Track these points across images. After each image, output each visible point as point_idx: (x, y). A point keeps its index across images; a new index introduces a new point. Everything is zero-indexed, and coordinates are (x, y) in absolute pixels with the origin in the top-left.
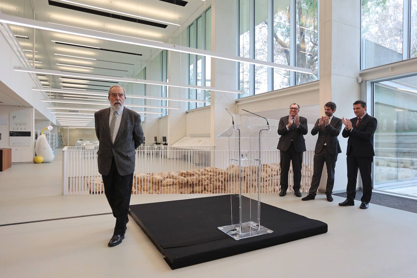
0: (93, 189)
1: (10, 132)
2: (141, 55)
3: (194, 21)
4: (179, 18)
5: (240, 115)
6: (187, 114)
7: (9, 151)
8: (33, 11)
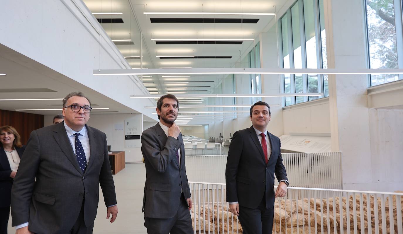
1: (126, 136)
2: (230, 57)
3: (287, 10)
4: (274, 6)
5: (376, 109)
6: (284, 111)
7: (123, 153)
8: (141, 33)
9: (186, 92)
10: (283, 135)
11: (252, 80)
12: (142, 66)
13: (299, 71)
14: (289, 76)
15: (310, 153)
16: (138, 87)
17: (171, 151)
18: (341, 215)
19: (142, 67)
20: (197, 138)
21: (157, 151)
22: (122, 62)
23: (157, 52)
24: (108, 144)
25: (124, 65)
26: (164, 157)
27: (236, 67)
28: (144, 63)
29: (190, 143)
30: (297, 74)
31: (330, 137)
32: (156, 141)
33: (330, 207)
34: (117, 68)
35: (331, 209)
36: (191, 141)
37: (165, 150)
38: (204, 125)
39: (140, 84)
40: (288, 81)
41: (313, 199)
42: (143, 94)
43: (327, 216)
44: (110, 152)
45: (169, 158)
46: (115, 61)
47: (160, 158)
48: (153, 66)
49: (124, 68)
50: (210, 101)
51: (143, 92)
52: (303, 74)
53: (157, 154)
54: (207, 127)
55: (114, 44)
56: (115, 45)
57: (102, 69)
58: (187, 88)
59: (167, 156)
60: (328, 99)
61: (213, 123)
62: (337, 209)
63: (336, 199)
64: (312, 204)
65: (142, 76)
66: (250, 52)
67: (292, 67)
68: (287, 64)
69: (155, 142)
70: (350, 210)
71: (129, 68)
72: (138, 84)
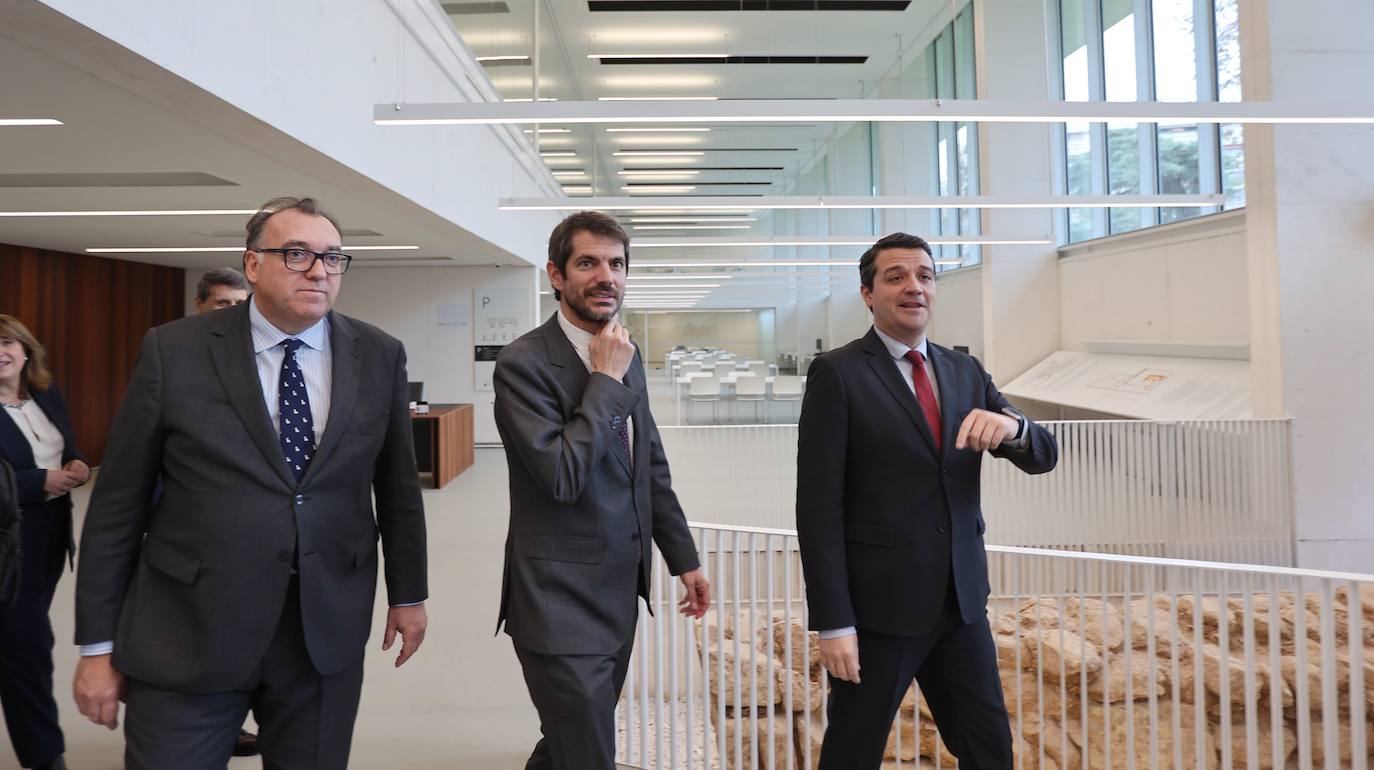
0: (730, 690)
1: (477, 347)
2: (861, 60)
6: (1063, 260)
9: (692, 187)
10: (1060, 349)
11: (943, 145)
12: (537, 90)
13: (1123, 110)
14: (1086, 128)
15: (1170, 419)
16: (523, 167)
17: (602, 428)
18: (1301, 662)
19: (537, 94)
20: (732, 358)
21: (552, 427)
22: (468, 77)
23: (592, 38)
24: (411, 379)
25: (474, 85)
26: (576, 448)
27: (880, 97)
28: (543, 82)
29: (710, 374)
30: (1115, 124)
31: (1248, 360)
32: (547, 388)
33: (1259, 629)
34: (451, 97)
35: (1262, 638)
36: (712, 367)
37: (579, 425)
38: (757, 311)
39: (529, 158)
40: (1079, 148)
41: (1191, 598)
42: (541, 196)
43: (1248, 663)
44: (421, 406)
45: (595, 453)
46: (445, 72)
47: (563, 453)
48: (576, 92)
49: (476, 99)
50: (780, 222)
51: (541, 188)
52: (1139, 124)
53: (553, 435)
54: (767, 318)
55: (444, 12)
56: (446, 15)
57: (407, 102)
58: (696, 172)
59: (587, 447)
60: (1244, 216)
61: (793, 302)
62: (1288, 639)
63: (1282, 600)
64: (1185, 617)
65: (537, 127)
66: (935, 42)
67: (1097, 97)
68: (1078, 87)
69: (544, 392)
70: (1339, 645)
71: (494, 99)
72: (522, 156)
